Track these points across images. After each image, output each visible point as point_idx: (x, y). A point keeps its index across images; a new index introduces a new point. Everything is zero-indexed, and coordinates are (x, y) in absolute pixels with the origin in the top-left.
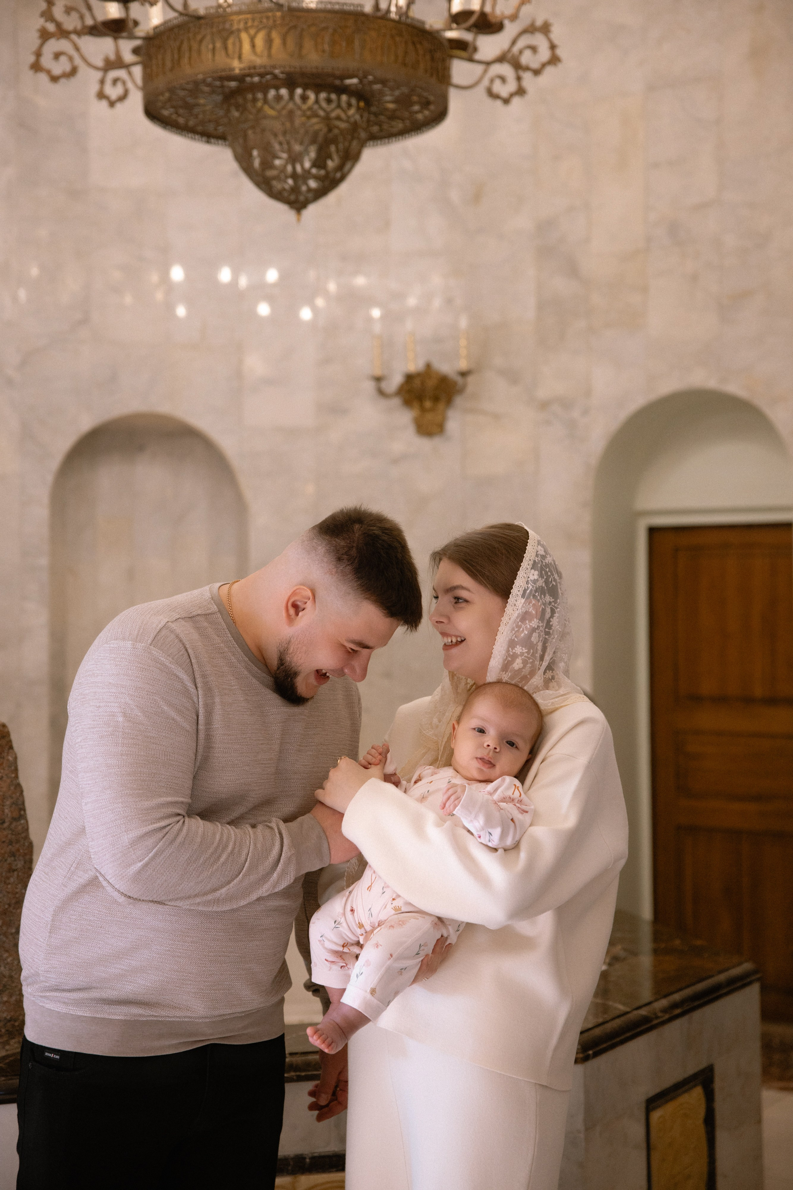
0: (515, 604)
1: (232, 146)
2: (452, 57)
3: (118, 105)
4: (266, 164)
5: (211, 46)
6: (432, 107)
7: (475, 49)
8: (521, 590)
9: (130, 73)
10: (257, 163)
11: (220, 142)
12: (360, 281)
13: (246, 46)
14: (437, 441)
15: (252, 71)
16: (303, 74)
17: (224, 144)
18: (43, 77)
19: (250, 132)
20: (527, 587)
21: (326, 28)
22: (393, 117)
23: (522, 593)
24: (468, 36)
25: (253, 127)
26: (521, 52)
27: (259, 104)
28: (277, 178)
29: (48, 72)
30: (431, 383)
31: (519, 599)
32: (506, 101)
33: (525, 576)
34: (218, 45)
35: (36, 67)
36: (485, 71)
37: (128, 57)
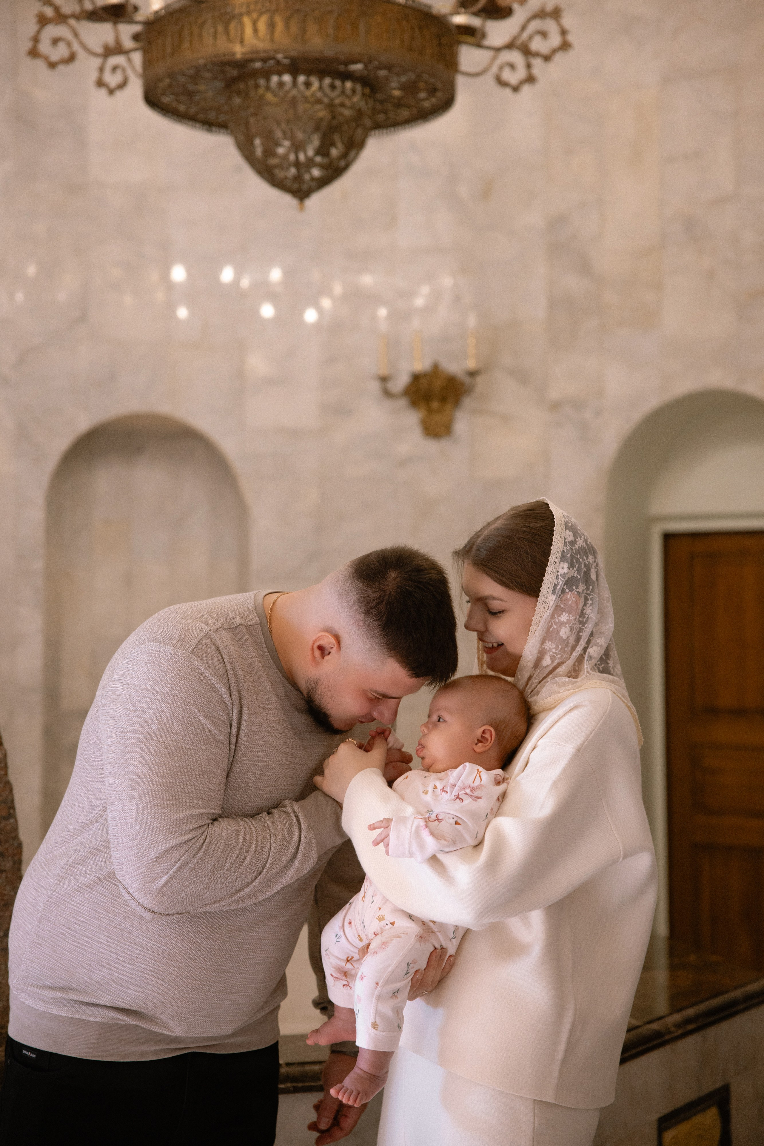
0: (545, 601)
1: (233, 134)
2: (459, 43)
3: (118, 94)
4: (269, 152)
5: (212, 30)
6: (439, 94)
7: (484, 36)
8: (551, 587)
9: (129, 60)
10: (259, 152)
11: (222, 130)
12: (367, 280)
13: (249, 31)
14: (444, 444)
15: (254, 56)
16: (306, 59)
17: (225, 132)
18: (40, 64)
19: (252, 120)
20: (557, 582)
21: (330, 12)
22: (399, 104)
23: (552, 590)
24: (476, 22)
25: (254, 115)
26: (531, 38)
27: (261, 91)
28: (279, 166)
29: (46, 58)
30: (438, 384)
31: (549, 596)
32: (516, 89)
33: (554, 571)
34: (220, 29)
35: (34, 53)
36: (494, 58)
37: (128, 43)
